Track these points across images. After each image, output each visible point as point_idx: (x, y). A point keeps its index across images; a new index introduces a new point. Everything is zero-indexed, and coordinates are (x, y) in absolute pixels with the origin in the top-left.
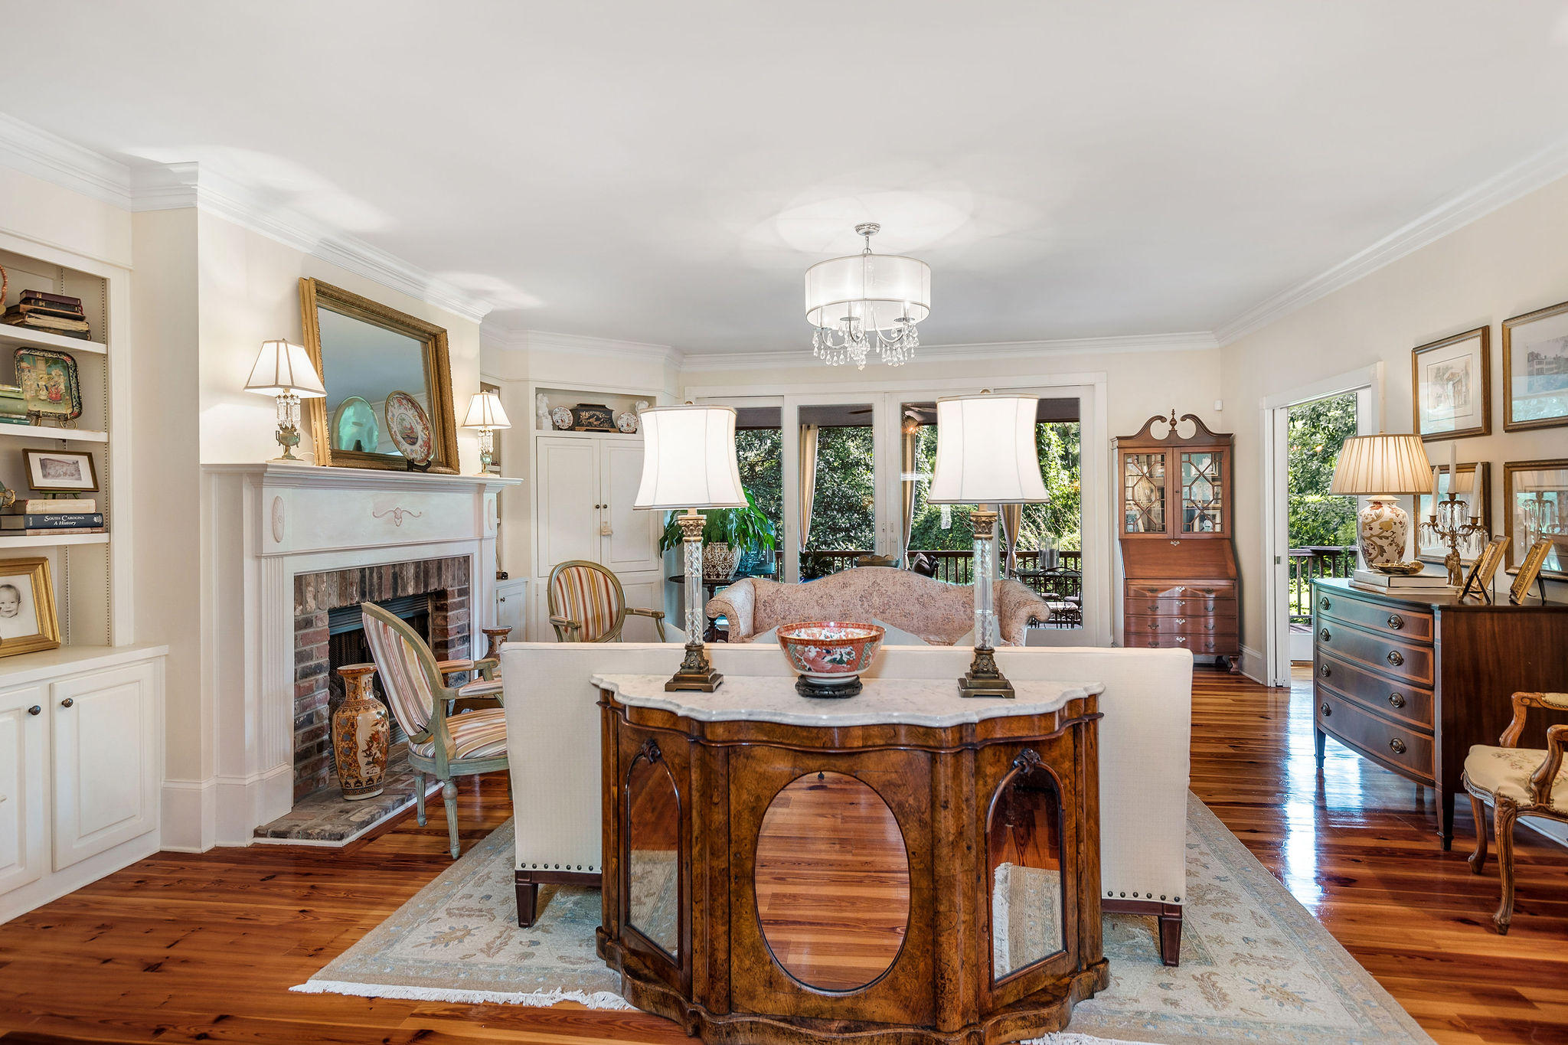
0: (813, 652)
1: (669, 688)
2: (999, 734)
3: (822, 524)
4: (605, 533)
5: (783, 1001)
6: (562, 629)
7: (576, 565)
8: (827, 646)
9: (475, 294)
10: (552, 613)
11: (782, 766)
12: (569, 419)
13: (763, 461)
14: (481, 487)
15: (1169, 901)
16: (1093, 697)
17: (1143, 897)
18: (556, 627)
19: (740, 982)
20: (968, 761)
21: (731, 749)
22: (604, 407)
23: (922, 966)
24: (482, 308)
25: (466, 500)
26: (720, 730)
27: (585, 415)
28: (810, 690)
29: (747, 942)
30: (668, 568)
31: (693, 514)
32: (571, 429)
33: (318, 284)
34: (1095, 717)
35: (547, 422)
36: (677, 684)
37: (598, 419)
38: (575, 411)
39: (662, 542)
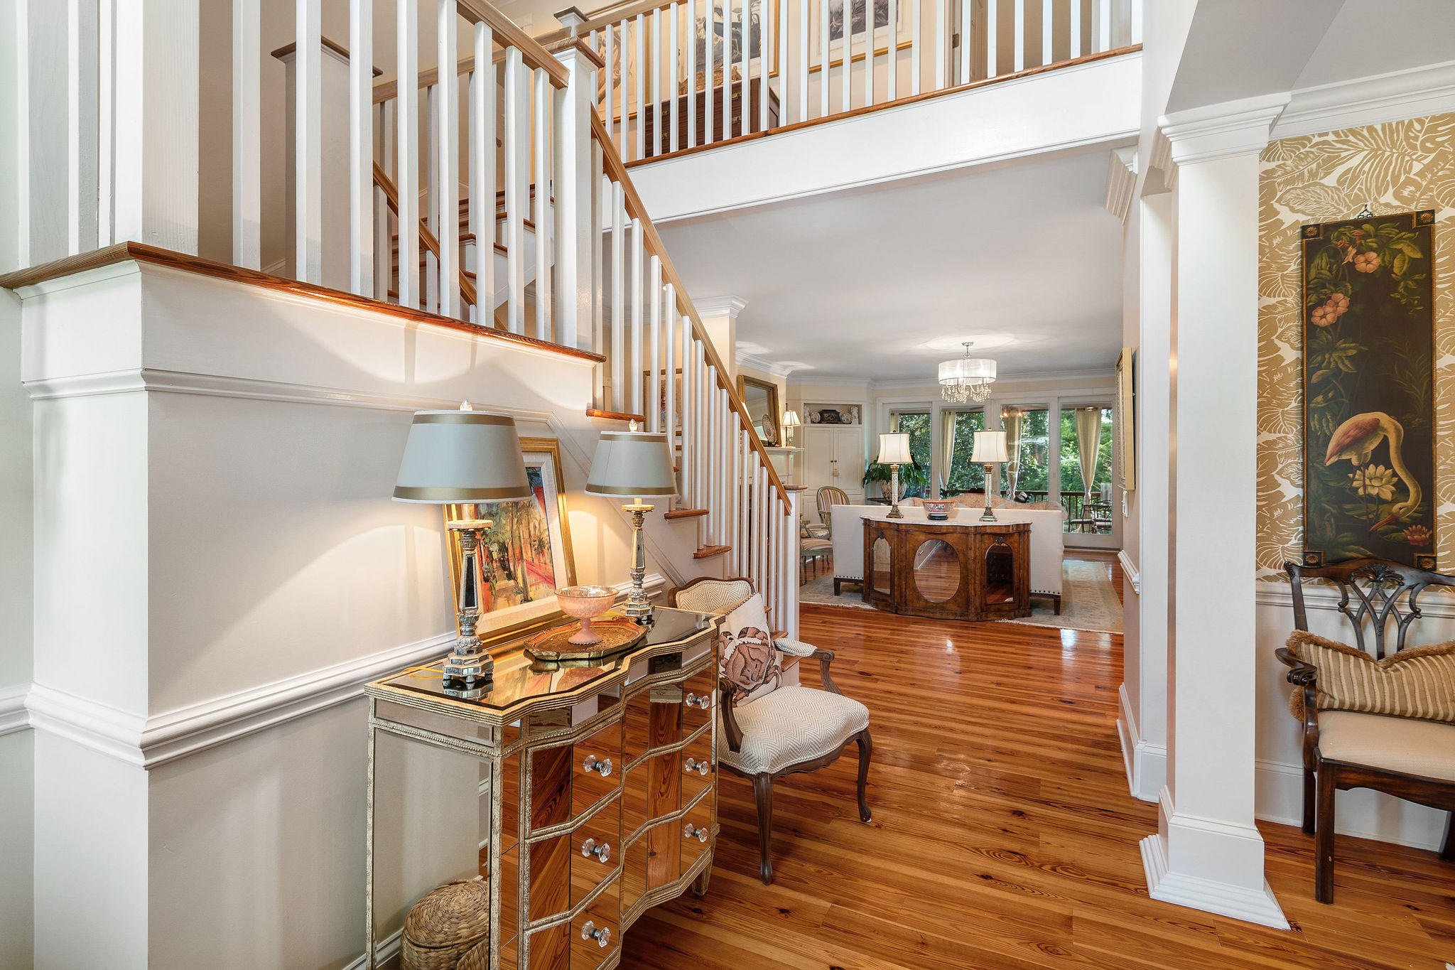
0: (932, 505)
1: (887, 517)
2: (988, 531)
3: (966, 475)
4: (835, 474)
5: (922, 603)
6: (823, 515)
7: (828, 488)
8: (936, 504)
9: (785, 367)
10: (819, 509)
11: (922, 537)
12: (818, 417)
13: (921, 428)
14: (788, 453)
15: (1056, 594)
16: (1028, 525)
17: (1047, 592)
18: (820, 515)
19: (909, 598)
20: (978, 536)
21: (907, 531)
22: (835, 411)
23: (963, 595)
24: (788, 372)
25: (782, 457)
26: (904, 527)
27: (826, 415)
28: (931, 518)
29: (911, 587)
30: (866, 494)
31: (895, 465)
32: (819, 423)
33: (745, 376)
34: (1028, 531)
35: (809, 420)
36: (890, 516)
37: (832, 417)
38: (822, 413)
39: (864, 480)
